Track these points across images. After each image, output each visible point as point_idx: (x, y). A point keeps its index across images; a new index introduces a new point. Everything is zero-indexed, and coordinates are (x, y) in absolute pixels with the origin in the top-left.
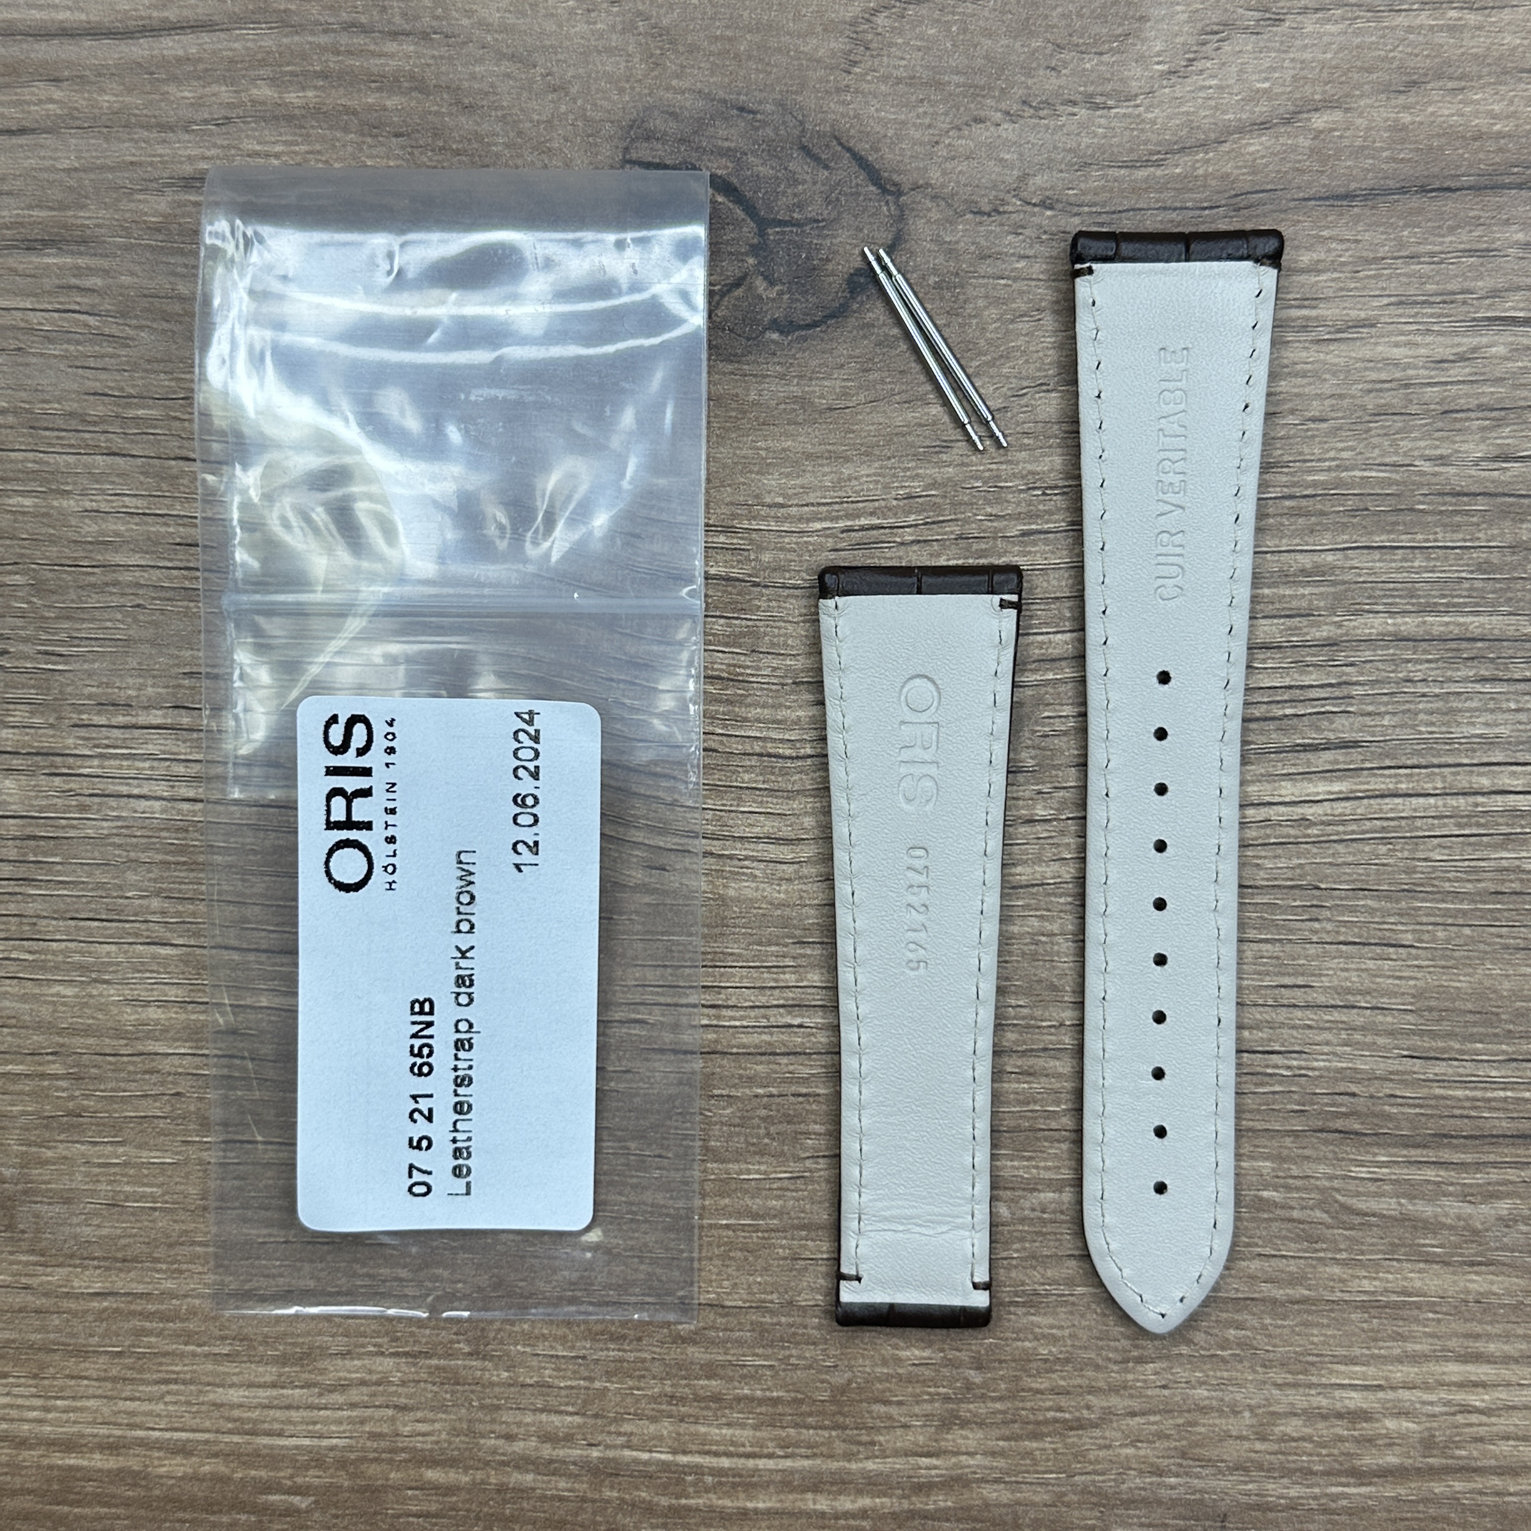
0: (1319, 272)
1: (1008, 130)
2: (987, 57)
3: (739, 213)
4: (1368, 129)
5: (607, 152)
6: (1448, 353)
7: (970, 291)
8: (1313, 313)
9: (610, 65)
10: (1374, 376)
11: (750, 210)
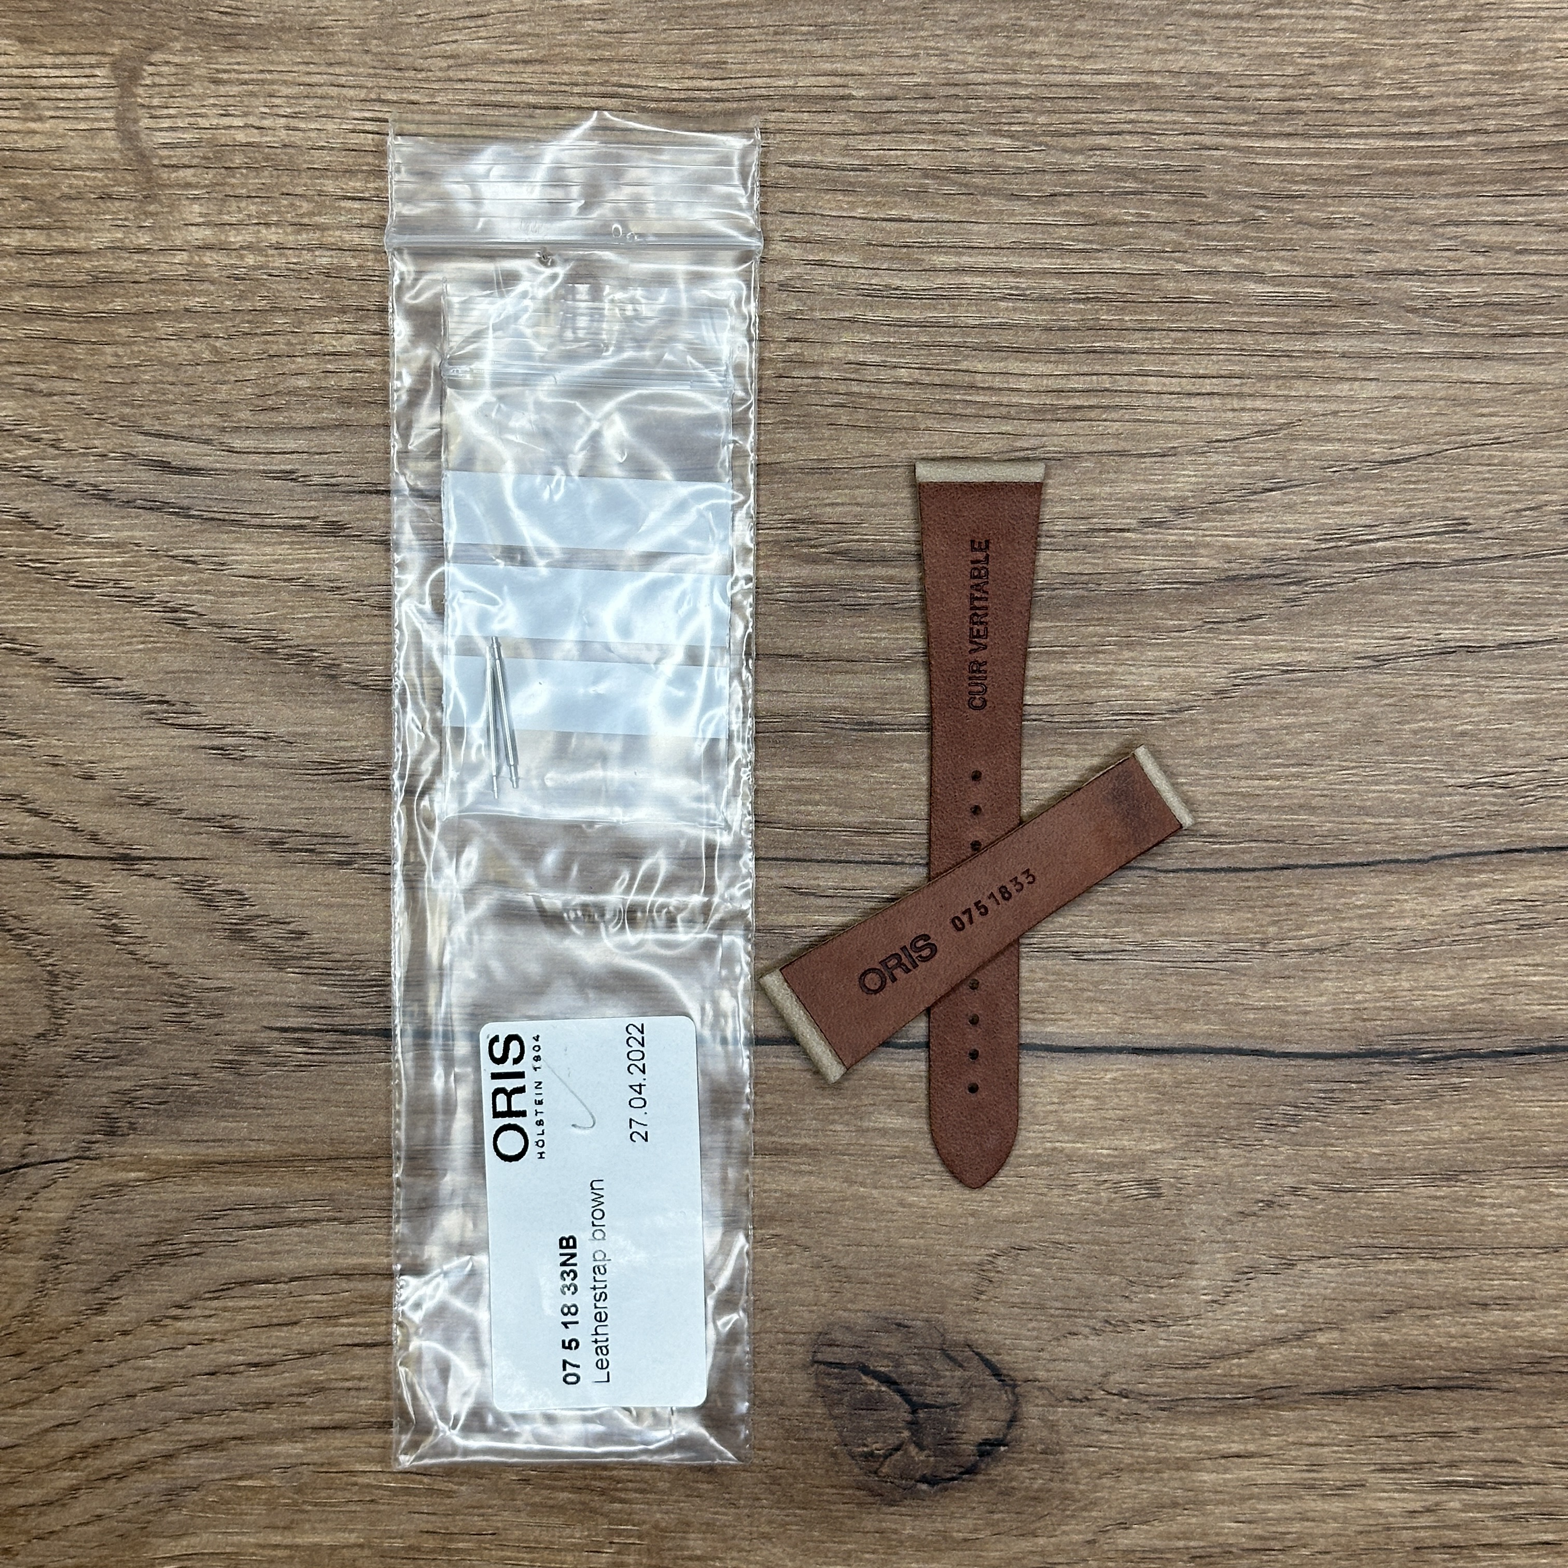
0: (1323, 1445)
1: (1093, 1341)
2: (1078, 1289)
3: (898, 1398)
4: (1358, 1344)
5: (801, 1355)
6: (1417, 1506)
7: (1067, 1456)
8: (1319, 1475)
9: (805, 1294)
10: (1365, 1521)
11: (904, 1395)
